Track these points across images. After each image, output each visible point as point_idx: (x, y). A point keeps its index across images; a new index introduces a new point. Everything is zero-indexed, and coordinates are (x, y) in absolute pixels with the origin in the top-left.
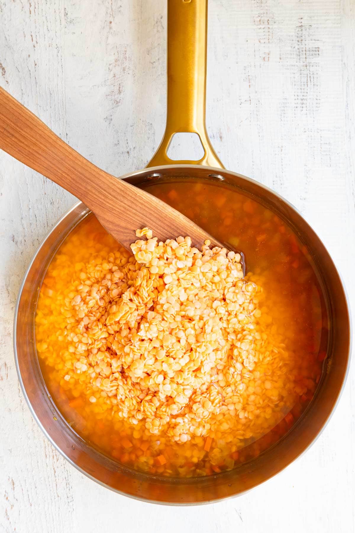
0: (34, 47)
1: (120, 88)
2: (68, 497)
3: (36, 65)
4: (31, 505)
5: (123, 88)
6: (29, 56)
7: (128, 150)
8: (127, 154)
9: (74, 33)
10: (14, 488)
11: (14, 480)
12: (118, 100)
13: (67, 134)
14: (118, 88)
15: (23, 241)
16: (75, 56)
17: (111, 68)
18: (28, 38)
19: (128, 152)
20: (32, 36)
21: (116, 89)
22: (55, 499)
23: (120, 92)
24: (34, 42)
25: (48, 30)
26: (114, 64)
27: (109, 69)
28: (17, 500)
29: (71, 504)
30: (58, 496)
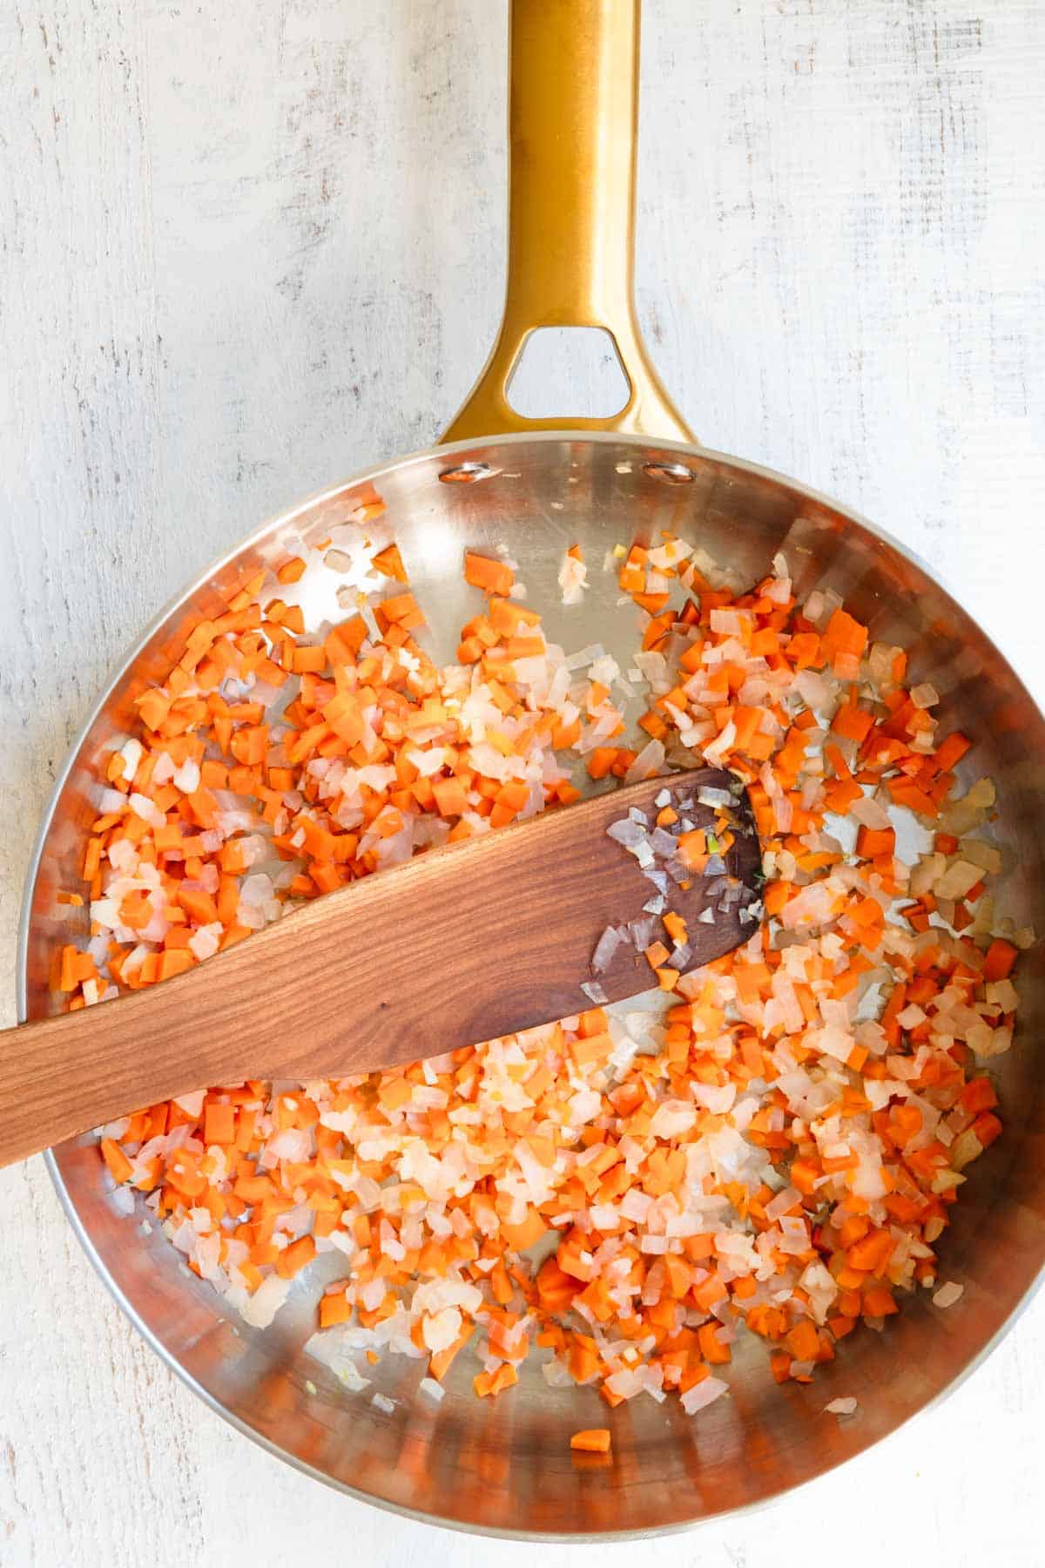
0: (52, 62)
1: (325, 181)
2: (184, 1501)
3: (57, 120)
4: (69, 1525)
5: (338, 183)
6: (36, 93)
7: (357, 381)
8: (351, 397)
9: (177, 13)
10: (14, 1468)
11: (13, 1442)
12: (321, 223)
13: (160, 339)
14: (319, 184)
15: (28, 687)
16: (180, 84)
17: (295, 121)
18: (33, 33)
19: (356, 389)
20: (42, 28)
21: (314, 185)
22: (143, 1504)
23: (326, 197)
24: (52, 48)
25: (95, 8)
26: (305, 108)
27: (290, 123)
28: (24, 1507)
29: (194, 1521)
30: (153, 1497)
